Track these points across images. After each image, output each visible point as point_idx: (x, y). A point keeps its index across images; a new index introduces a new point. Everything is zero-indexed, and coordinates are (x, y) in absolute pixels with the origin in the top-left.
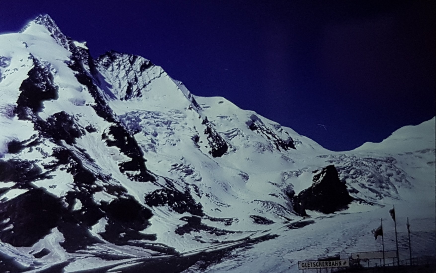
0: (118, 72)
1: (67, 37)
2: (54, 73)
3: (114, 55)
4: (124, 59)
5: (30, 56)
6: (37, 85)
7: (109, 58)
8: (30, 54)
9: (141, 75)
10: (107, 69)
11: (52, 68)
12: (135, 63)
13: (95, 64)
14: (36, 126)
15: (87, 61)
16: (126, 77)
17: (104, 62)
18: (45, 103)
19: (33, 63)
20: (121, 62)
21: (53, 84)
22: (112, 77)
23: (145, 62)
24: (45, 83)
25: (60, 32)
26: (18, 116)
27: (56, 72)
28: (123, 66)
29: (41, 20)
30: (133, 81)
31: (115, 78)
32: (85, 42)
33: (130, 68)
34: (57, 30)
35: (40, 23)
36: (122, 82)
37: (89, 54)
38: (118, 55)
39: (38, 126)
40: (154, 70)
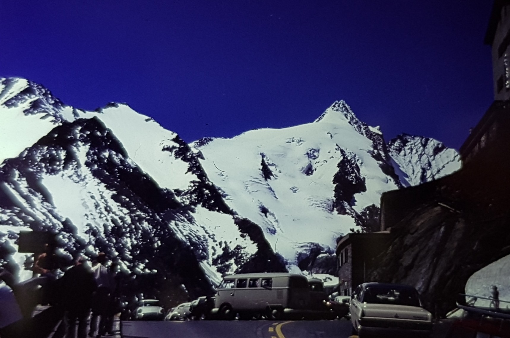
0: (410, 156)
1: (362, 123)
2: (360, 163)
3: (406, 139)
4: (415, 143)
5: (337, 147)
6: (348, 178)
7: (401, 141)
8: (337, 145)
9: (434, 159)
10: (399, 154)
11: (358, 158)
12: (427, 147)
13: (388, 149)
14: (357, 221)
15: (382, 146)
16: (419, 162)
17: (396, 146)
18: (356, 196)
19: (341, 154)
20: (413, 145)
21: (360, 176)
22: (404, 163)
23: (439, 144)
24: (354, 175)
25: (355, 118)
26: (337, 210)
27: (362, 163)
28: (415, 149)
29: (337, 107)
30: (426, 166)
31: (408, 163)
32: (378, 127)
33: (422, 152)
34: (352, 116)
35: (337, 110)
36: (415, 168)
37: (383, 140)
38: (409, 138)
39: (358, 221)
40: (447, 153)
